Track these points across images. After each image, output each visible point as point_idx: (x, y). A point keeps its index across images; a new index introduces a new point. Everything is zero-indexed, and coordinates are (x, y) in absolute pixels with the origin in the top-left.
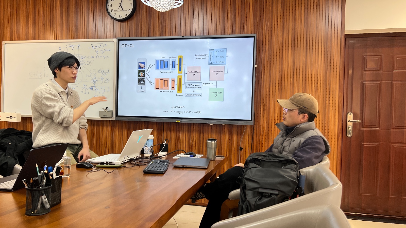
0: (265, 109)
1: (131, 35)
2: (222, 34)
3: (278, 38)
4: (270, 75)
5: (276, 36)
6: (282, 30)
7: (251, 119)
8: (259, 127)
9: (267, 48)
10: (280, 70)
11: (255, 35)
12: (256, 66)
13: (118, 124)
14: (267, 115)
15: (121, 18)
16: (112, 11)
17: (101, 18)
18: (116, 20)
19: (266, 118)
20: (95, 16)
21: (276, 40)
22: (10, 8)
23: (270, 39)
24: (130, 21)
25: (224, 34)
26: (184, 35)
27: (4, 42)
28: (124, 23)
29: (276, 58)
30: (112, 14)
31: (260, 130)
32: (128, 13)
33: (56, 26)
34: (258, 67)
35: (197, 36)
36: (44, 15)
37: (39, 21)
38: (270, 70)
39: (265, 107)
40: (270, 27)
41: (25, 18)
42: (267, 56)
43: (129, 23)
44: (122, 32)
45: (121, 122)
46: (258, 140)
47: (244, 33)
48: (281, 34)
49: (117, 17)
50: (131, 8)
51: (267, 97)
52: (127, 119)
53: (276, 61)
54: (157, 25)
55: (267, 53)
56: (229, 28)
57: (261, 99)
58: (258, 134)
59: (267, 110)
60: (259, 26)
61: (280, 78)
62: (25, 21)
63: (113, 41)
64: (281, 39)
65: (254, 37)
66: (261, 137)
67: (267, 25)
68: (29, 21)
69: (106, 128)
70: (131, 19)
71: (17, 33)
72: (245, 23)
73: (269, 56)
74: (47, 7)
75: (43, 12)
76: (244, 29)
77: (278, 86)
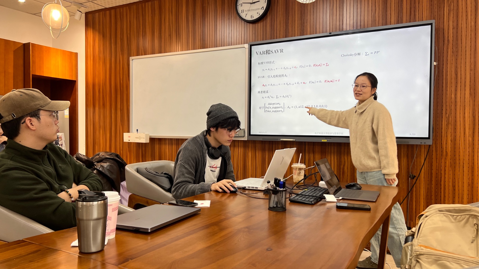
0: (448, 122)
1: (264, 39)
2: (384, 24)
3: (467, 23)
4: (456, 75)
5: (465, 20)
6: (473, 11)
7: (428, 137)
8: (440, 148)
9: (451, 39)
10: (473, 66)
11: (433, 21)
12: (435, 63)
13: (250, 145)
14: (452, 131)
15: (253, 19)
16: (243, 12)
17: (230, 21)
18: (247, 22)
19: (452, 135)
20: (223, 20)
21: (464, 26)
23: (455, 25)
24: (263, 21)
25: (386, 24)
26: (331, 31)
27: (131, 58)
28: (256, 25)
29: (465, 51)
30: (243, 15)
31: (442, 151)
32: (261, 12)
33: (182, 36)
34: (438, 64)
35: (348, 31)
36: (169, 25)
37: (164, 33)
38: (456, 67)
39: (448, 119)
40: (455, 8)
41: (151, 31)
42: (450, 50)
43: (262, 23)
44: (254, 35)
45: (254, 142)
46: (439, 164)
48: (473, 17)
49: (248, 18)
50: (265, 5)
51: (453, 106)
52: (261, 139)
53: (465, 55)
54: (296, 22)
55: (450, 45)
56: (393, 16)
57: (442, 108)
58: (438, 157)
59: (453, 123)
60: (438, 9)
61: (473, 78)
63: (244, 47)
64: (473, 24)
65: (431, 24)
66: (443, 161)
67: (449, 6)
68: (155, 33)
69: (237, 149)
70: (265, 18)
71: (143, 47)
72: (417, 6)
73: (454, 48)
74: (172, 16)
75: (169, 22)
76: (415, 15)
77: (469, 89)
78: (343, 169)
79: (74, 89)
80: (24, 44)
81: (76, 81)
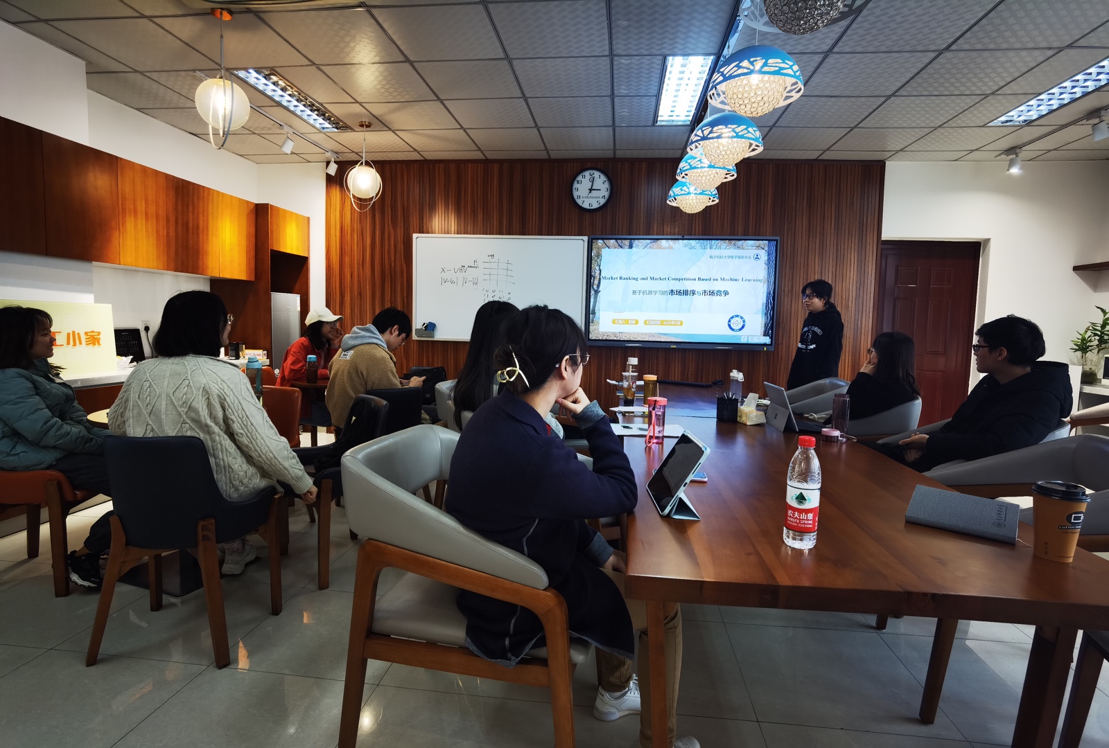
3: (802, 243)
4: (792, 288)
7: (770, 344)
11: (778, 238)
15: (592, 208)
16: (579, 198)
18: (583, 210)
20: (551, 204)
22: (418, 187)
23: (792, 243)
25: (733, 235)
27: (414, 235)
28: (595, 214)
30: (579, 202)
32: (603, 201)
33: (492, 215)
36: (473, 198)
40: (793, 227)
43: (601, 214)
44: (590, 227)
47: (759, 235)
49: (586, 206)
50: (607, 194)
52: (602, 344)
56: (740, 227)
60: (779, 229)
62: (443, 207)
63: (581, 240)
65: (777, 241)
67: (788, 225)
70: (605, 209)
72: (762, 221)
73: (791, 264)
74: (477, 187)
76: (759, 229)
78: (688, 374)
79: (304, 268)
80: (256, 204)
81: (307, 258)
